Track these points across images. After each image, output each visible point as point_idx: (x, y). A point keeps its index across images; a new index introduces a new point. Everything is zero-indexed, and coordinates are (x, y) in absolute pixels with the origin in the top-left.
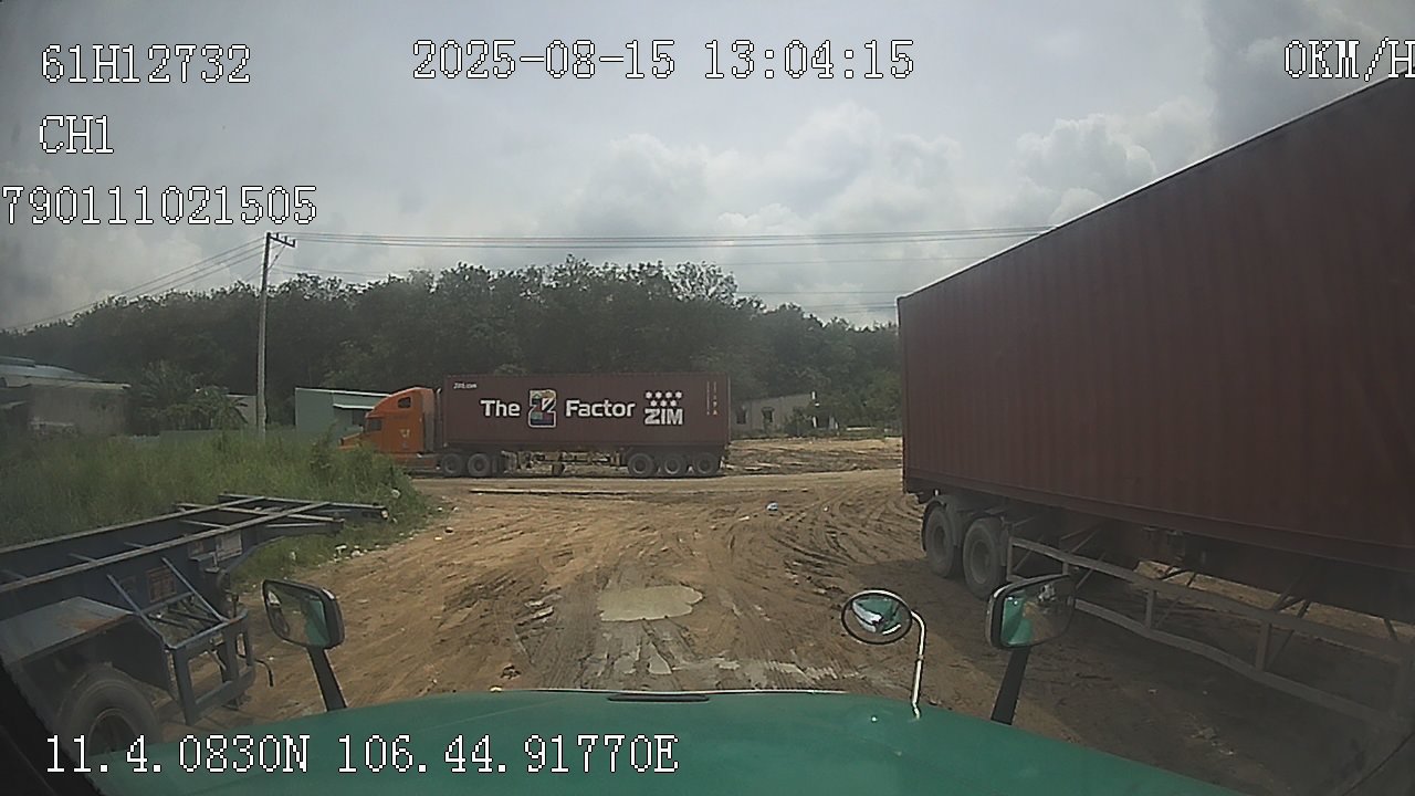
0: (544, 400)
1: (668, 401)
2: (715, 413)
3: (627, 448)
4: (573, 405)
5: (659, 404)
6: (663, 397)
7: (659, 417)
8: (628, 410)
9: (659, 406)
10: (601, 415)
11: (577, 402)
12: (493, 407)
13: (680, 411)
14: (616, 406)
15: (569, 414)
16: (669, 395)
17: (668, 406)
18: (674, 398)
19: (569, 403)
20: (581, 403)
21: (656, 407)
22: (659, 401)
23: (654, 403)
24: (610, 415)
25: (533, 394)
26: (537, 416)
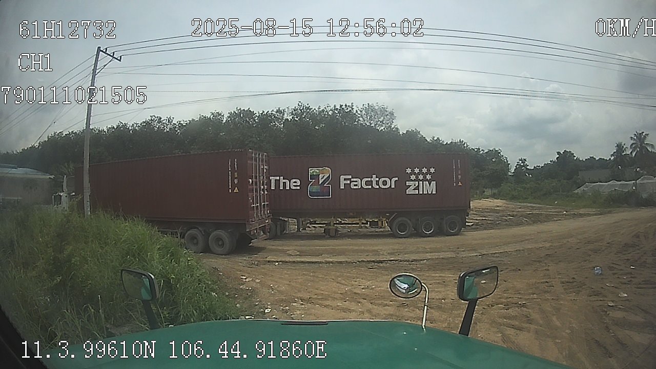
0: (321, 176)
1: (425, 175)
2: (460, 184)
3: (391, 213)
4: (345, 179)
5: (417, 177)
6: (421, 172)
7: (417, 188)
8: (391, 183)
9: (417, 180)
10: (370, 187)
11: (350, 177)
12: (277, 182)
13: (434, 183)
14: (383, 179)
15: (342, 187)
16: (425, 170)
17: (425, 179)
18: (429, 172)
19: (342, 177)
20: (352, 178)
21: (415, 180)
22: (417, 175)
23: (413, 177)
24: (378, 187)
25: (311, 171)
26: (315, 189)
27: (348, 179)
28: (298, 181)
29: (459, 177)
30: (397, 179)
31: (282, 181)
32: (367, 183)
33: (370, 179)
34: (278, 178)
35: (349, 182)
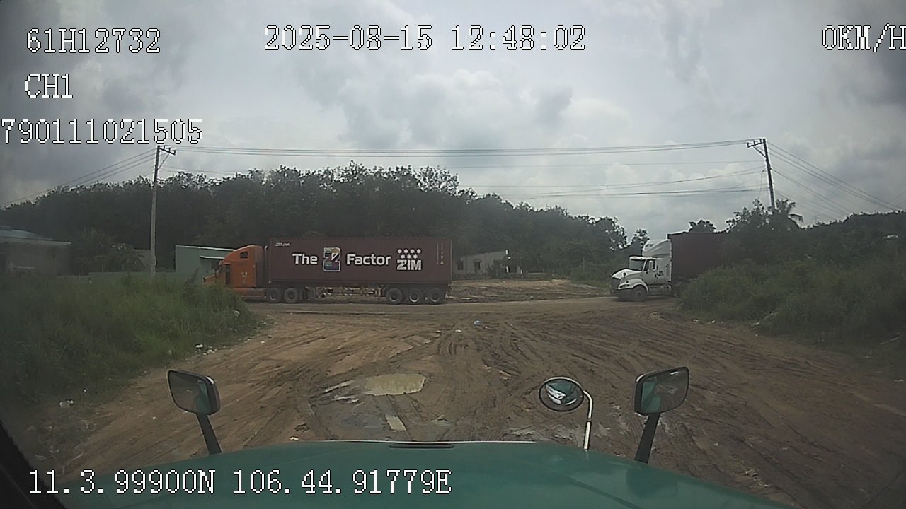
0: (333, 254)
1: (412, 255)
2: (442, 263)
3: (385, 285)
4: (351, 257)
5: (406, 257)
6: (409, 253)
7: (406, 265)
8: (386, 261)
9: (406, 258)
10: (369, 264)
11: (354, 255)
12: (300, 258)
13: (419, 261)
14: (379, 258)
15: (348, 263)
16: (412, 251)
17: (412, 259)
18: (416, 253)
19: (349, 255)
20: (356, 256)
21: (404, 259)
22: (406, 255)
23: (403, 257)
24: (375, 264)
25: (325, 250)
26: (329, 264)
27: (354, 257)
28: (316, 260)
29: (442, 257)
30: (390, 258)
31: (304, 257)
32: (367, 261)
33: (369, 258)
34: (300, 255)
35: (353, 259)
